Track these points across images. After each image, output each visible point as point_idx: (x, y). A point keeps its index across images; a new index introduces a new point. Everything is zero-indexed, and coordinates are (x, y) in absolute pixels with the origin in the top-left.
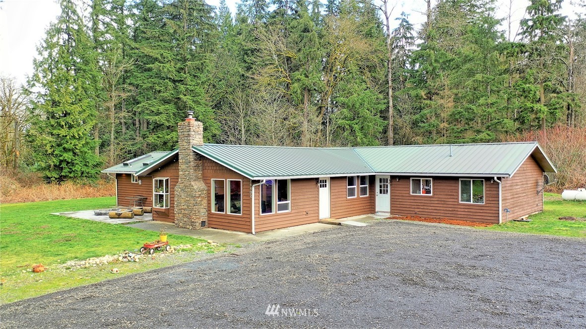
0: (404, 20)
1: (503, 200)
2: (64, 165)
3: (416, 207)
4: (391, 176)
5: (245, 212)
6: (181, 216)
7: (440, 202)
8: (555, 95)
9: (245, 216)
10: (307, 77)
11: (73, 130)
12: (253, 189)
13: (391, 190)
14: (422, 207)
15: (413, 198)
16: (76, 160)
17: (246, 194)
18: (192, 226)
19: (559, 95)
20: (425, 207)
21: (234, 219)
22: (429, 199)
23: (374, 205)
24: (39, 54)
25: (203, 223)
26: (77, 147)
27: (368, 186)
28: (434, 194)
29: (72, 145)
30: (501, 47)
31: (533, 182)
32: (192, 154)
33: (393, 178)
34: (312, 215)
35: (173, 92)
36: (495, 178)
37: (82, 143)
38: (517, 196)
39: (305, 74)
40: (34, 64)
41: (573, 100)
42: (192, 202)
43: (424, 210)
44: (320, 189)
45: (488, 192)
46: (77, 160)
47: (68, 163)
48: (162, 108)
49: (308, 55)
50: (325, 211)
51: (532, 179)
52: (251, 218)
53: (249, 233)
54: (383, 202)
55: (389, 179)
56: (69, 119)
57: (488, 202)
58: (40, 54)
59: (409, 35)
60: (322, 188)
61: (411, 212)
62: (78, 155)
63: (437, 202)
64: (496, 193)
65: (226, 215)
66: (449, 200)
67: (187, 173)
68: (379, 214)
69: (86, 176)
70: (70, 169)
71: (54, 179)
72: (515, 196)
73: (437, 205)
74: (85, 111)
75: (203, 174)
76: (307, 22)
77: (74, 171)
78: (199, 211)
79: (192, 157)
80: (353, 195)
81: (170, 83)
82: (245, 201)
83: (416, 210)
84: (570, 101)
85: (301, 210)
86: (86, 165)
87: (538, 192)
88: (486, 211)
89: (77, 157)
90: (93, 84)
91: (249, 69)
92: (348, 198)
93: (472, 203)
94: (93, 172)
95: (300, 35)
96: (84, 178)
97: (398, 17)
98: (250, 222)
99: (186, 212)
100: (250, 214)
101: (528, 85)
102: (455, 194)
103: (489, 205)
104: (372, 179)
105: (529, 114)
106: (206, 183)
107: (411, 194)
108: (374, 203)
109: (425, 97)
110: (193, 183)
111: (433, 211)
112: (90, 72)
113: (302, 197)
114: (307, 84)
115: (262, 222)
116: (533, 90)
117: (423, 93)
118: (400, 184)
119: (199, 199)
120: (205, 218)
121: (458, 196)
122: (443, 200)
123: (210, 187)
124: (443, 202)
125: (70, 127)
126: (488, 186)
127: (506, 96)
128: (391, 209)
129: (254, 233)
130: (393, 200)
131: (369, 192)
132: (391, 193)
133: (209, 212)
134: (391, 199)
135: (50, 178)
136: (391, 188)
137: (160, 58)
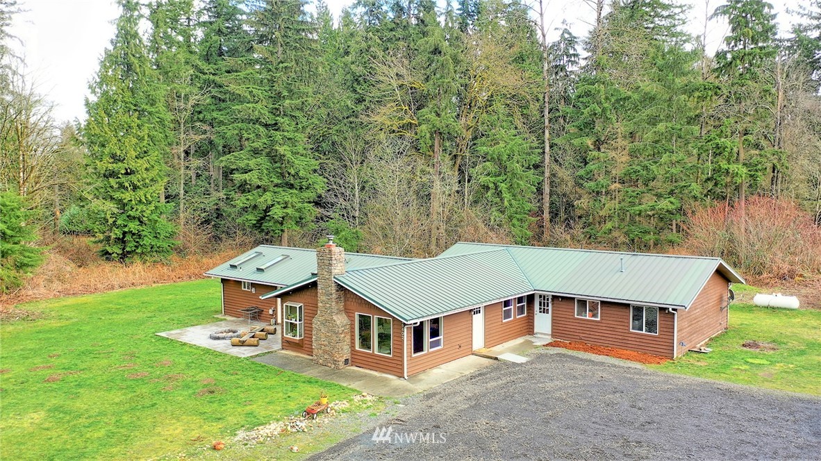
0: (566, 31)
1: (678, 332)
2: (128, 238)
3: (581, 332)
4: (553, 296)
5: (395, 354)
6: (321, 352)
7: (608, 329)
8: (757, 152)
9: (395, 358)
10: (438, 115)
11: (141, 193)
12: (405, 330)
13: (553, 310)
14: (588, 332)
15: (578, 321)
16: (143, 230)
17: (398, 335)
18: (335, 364)
19: (763, 152)
20: (592, 333)
21: (383, 359)
22: (596, 324)
23: (533, 326)
24: (91, 93)
25: (346, 361)
26: (144, 214)
27: (525, 303)
28: (602, 319)
29: (138, 213)
30: (691, 88)
31: (716, 299)
32: (333, 285)
33: (554, 297)
34: (465, 348)
35: (266, 141)
36: (670, 310)
37: (150, 209)
38: (695, 321)
39: (436, 112)
40: (86, 105)
41: (780, 159)
42: (335, 338)
43: (590, 336)
44: (474, 316)
45: (662, 322)
46: (146, 231)
47: (134, 234)
48: (252, 163)
49: (439, 86)
50: (478, 341)
51: (714, 296)
52: (403, 361)
53: (400, 377)
54: (543, 322)
55: (550, 298)
56: (134, 178)
57: (662, 333)
58: (94, 92)
59: (571, 52)
60: (476, 315)
61: (576, 337)
62: (145, 224)
63: (605, 328)
64: (671, 323)
65: (373, 355)
66: (619, 327)
67: (328, 305)
68: (538, 335)
69: (156, 251)
70: (137, 242)
71: (116, 255)
72: (694, 322)
73: (605, 332)
74: (153, 167)
75: (345, 306)
76: (439, 42)
77: (142, 246)
78: (342, 349)
79: (333, 289)
80: (510, 317)
81: (262, 129)
82: (396, 342)
83: (581, 335)
84: (775, 161)
85: (454, 344)
86: (156, 237)
87: (721, 309)
88: (660, 343)
89: (144, 226)
90: (161, 130)
91: (360, 101)
92: (504, 321)
93: (644, 332)
94: (165, 245)
95: (429, 58)
96: (154, 254)
97: (557, 27)
98: (402, 365)
99: (327, 348)
100: (402, 357)
101: (723, 140)
102: (626, 321)
103: (664, 336)
104: (531, 298)
105: (723, 177)
106: (348, 316)
107: (576, 316)
108: (533, 323)
109: (592, 147)
110: (335, 318)
111: (600, 338)
112: (157, 115)
113: (454, 330)
114: (438, 126)
115: (414, 364)
116: (729, 146)
117: (589, 142)
118: (564, 306)
119: (343, 336)
120: (347, 356)
121: (629, 323)
122: (611, 326)
123: (354, 321)
124: (611, 329)
125: (135, 188)
126: (662, 315)
127: (695, 152)
128: (552, 332)
129: (406, 377)
130: (555, 321)
131: (527, 310)
132: (553, 313)
133: (353, 349)
134: (553, 320)
135: (110, 254)
136: (553, 307)
137: (249, 97)
